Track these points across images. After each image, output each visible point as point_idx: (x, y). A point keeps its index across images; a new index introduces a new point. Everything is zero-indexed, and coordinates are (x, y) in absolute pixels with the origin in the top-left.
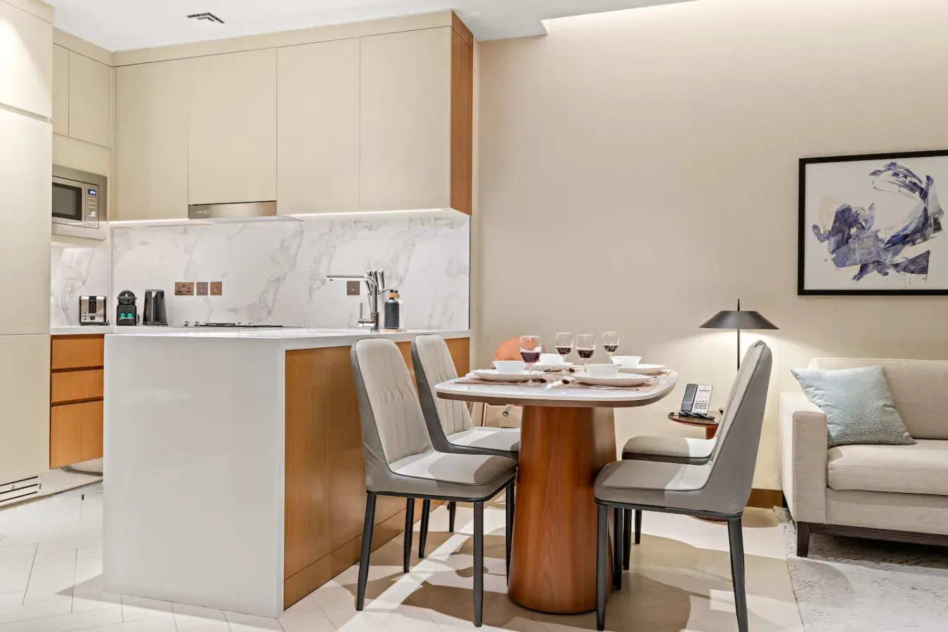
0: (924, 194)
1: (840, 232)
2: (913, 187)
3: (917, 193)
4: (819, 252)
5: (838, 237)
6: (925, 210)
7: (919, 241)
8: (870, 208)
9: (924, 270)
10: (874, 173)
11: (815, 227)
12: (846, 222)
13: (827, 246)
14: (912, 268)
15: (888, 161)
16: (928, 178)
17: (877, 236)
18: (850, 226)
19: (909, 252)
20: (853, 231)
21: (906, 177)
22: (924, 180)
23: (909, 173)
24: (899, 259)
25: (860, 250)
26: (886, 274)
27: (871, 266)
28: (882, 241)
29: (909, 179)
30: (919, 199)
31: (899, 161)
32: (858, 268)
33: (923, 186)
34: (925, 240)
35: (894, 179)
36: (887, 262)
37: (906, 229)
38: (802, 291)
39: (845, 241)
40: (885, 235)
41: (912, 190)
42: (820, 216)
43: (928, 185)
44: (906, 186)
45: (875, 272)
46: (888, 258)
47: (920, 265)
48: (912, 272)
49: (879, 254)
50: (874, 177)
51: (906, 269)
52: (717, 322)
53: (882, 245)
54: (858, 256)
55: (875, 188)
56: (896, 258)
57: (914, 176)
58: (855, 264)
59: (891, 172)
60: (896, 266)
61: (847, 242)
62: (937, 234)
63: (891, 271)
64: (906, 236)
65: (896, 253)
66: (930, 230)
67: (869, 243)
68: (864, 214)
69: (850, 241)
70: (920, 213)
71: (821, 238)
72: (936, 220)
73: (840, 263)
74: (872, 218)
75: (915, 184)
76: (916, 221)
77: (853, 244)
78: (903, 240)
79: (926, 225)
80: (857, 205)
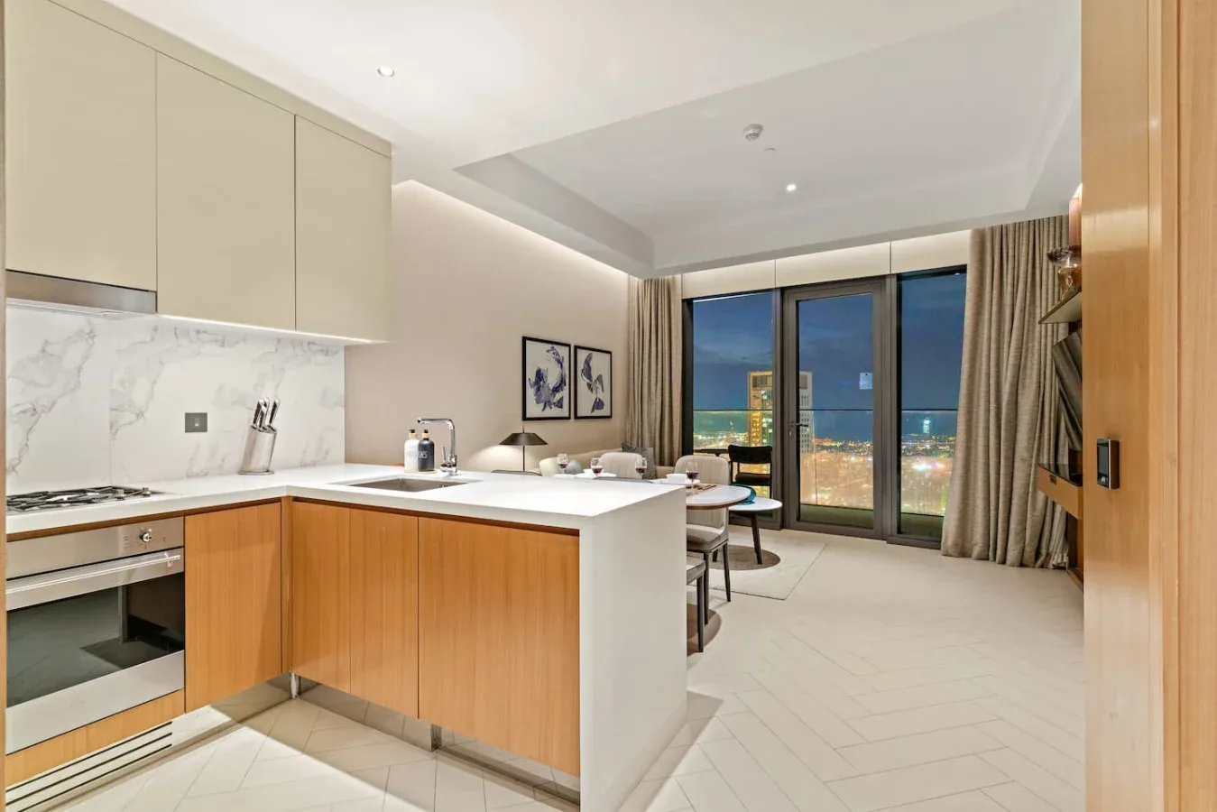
0: (561, 366)
1: (536, 383)
4: (530, 392)
5: (536, 386)
6: (562, 374)
8: (547, 371)
9: (561, 407)
10: (548, 351)
11: (530, 379)
12: (540, 376)
13: (533, 391)
14: (559, 405)
15: (550, 346)
17: (549, 386)
18: (541, 380)
19: (558, 396)
20: (542, 383)
21: (557, 355)
22: (562, 358)
24: (555, 401)
25: (545, 393)
26: (551, 408)
27: (547, 404)
28: (550, 389)
30: (560, 368)
31: (556, 347)
32: (543, 404)
33: (561, 361)
34: (562, 389)
35: (553, 355)
36: (552, 402)
37: (557, 383)
38: (525, 418)
39: (539, 389)
40: (551, 387)
41: (558, 362)
42: (531, 375)
43: (563, 361)
44: (557, 360)
45: (548, 407)
46: (552, 400)
47: (561, 404)
48: (559, 407)
49: (549, 397)
50: (547, 353)
51: (557, 406)
52: (512, 440)
53: (550, 392)
54: (543, 397)
55: (548, 359)
56: (554, 399)
57: (559, 355)
58: (542, 402)
59: (553, 352)
60: (554, 403)
62: (565, 387)
63: (553, 406)
64: (557, 387)
65: (554, 397)
67: (546, 390)
68: (545, 373)
69: (541, 388)
70: (560, 376)
71: (532, 386)
72: (565, 379)
73: (538, 401)
74: (547, 376)
76: (559, 380)
77: (542, 390)
78: (556, 389)
79: (562, 382)
80: (543, 367)
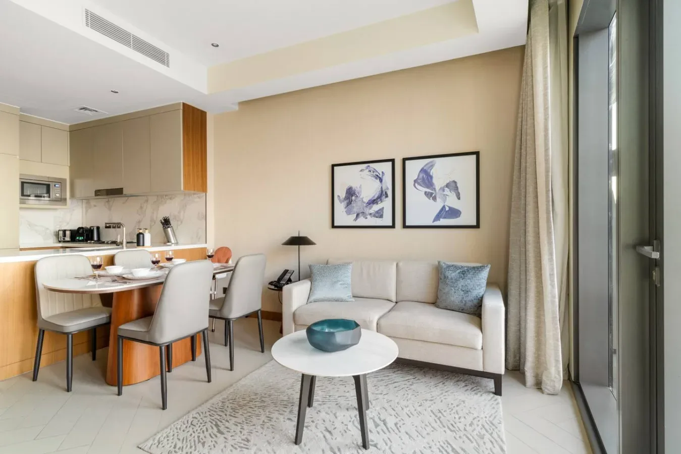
0: (381, 180)
1: (347, 199)
2: (377, 177)
3: (378, 180)
4: (340, 207)
5: (347, 201)
6: (382, 188)
7: (379, 202)
8: (360, 187)
9: (381, 216)
10: (361, 171)
11: (339, 196)
12: (351, 193)
13: (343, 205)
14: (377, 215)
15: (365, 165)
16: (383, 172)
17: (363, 200)
18: (352, 196)
19: (375, 208)
20: (353, 198)
21: (374, 172)
22: (381, 173)
23: (375, 171)
24: (372, 211)
25: (357, 207)
26: (366, 218)
27: (361, 215)
28: (364, 202)
29: (375, 173)
30: (379, 182)
31: (371, 165)
32: (356, 215)
33: (381, 176)
34: (382, 202)
35: (369, 173)
36: (367, 213)
37: (374, 196)
38: (333, 226)
39: (349, 203)
40: (366, 200)
41: (376, 178)
42: (340, 192)
43: (382, 176)
44: (374, 176)
45: (362, 217)
46: (368, 211)
47: (379, 214)
48: (377, 217)
49: (363, 209)
50: (361, 173)
51: (375, 216)
53: (365, 205)
54: (355, 210)
55: (361, 178)
56: (371, 210)
57: (377, 172)
58: (354, 213)
59: (368, 170)
60: (370, 214)
61: (351, 203)
62: (386, 199)
63: (369, 217)
64: (374, 200)
65: (370, 208)
66: (384, 197)
67: (359, 203)
68: (357, 190)
69: (352, 202)
70: (380, 189)
71: (341, 201)
72: (386, 192)
73: (349, 212)
74: (361, 191)
75: (377, 175)
76: (378, 193)
77: (353, 204)
78: (373, 202)
79: (382, 195)
80: (355, 186)
